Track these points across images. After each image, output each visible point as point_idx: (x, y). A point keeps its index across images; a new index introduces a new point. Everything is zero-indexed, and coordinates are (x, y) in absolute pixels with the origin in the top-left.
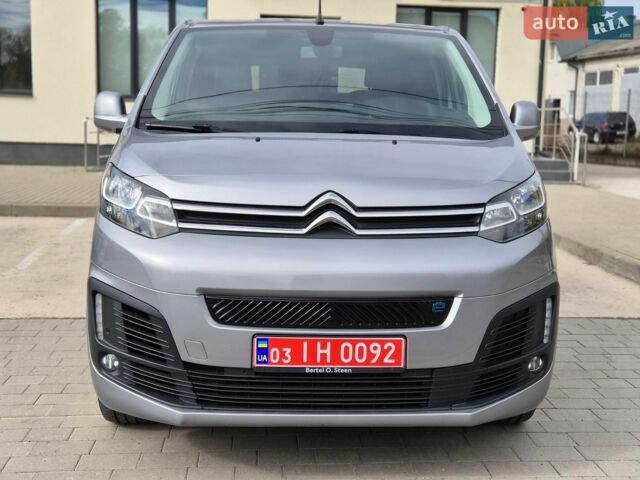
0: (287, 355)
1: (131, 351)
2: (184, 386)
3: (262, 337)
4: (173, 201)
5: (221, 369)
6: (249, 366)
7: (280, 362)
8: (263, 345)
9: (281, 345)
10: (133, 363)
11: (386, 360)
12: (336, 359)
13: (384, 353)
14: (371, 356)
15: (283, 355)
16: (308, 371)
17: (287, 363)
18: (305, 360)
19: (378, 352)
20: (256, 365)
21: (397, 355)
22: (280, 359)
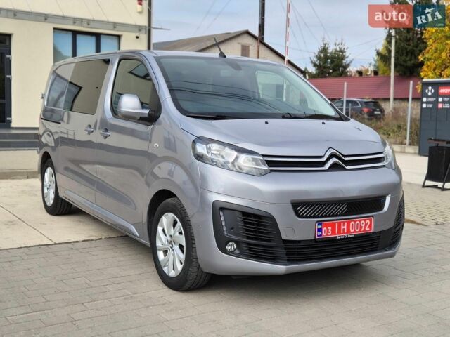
0: (330, 231)
1: (249, 238)
2: (282, 253)
3: (319, 223)
4: (264, 156)
5: (299, 242)
6: (313, 238)
7: (327, 235)
8: (320, 227)
9: (327, 226)
10: (249, 244)
11: (367, 229)
12: (348, 231)
13: (366, 225)
14: (361, 227)
15: (328, 232)
16: (338, 238)
17: (330, 235)
18: (337, 232)
19: (363, 225)
20: (317, 237)
21: (370, 227)
22: (327, 233)
